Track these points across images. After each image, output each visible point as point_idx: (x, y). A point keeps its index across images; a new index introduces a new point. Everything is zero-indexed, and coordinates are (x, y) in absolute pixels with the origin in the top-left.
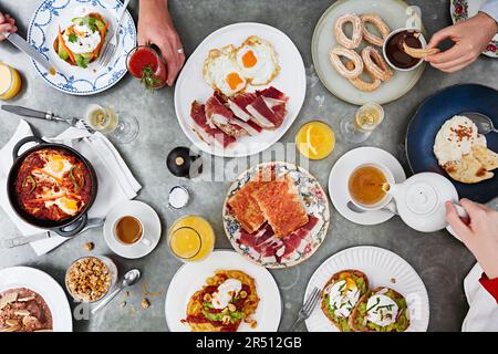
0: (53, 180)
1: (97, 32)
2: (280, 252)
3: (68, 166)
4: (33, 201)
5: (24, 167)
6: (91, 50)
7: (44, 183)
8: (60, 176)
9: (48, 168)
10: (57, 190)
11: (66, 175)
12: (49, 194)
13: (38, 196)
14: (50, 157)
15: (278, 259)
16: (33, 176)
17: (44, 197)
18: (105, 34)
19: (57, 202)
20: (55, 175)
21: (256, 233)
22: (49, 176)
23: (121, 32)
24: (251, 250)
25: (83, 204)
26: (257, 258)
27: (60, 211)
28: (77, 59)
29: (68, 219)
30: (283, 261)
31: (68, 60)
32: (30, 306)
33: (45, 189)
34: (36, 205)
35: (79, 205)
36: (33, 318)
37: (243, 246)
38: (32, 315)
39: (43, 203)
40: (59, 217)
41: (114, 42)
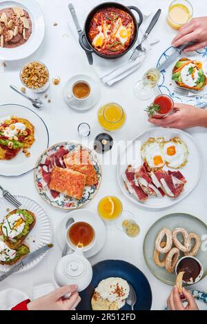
0: (114, 31)
1: (195, 84)
2: (45, 168)
3: (124, 41)
4: (102, 18)
5: (123, 13)
6: (184, 81)
7: (113, 25)
8: (118, 36)
9: (122, 28)
10: (109, 33)
11: (117, 40)
12: (106, 28)
13: (105, 22)
14: (130, 30)
15: (42, 165)
16: (117, 19)
17: (105, 25)
18: (195, 89)
19: (101, 34)
20: (118, 32)
21: (63, 159)
22: (118, 29)
23: (197, 98)
24: (54, 152)
25: (99, 50)
26: (48, 153)
27: (95, 35)
28: (177, 73)
29: (90, 40)
30: (40, 168)
31: (176, 68)
32: (19, 36)
33: (109, 26)
34: (99, 20)
35: (99, 47)
36: (11, 37)
37: (58, 148)
38: (14, 37)
39: (100, 25)
40: (91, 35)
41: (190, 94)
